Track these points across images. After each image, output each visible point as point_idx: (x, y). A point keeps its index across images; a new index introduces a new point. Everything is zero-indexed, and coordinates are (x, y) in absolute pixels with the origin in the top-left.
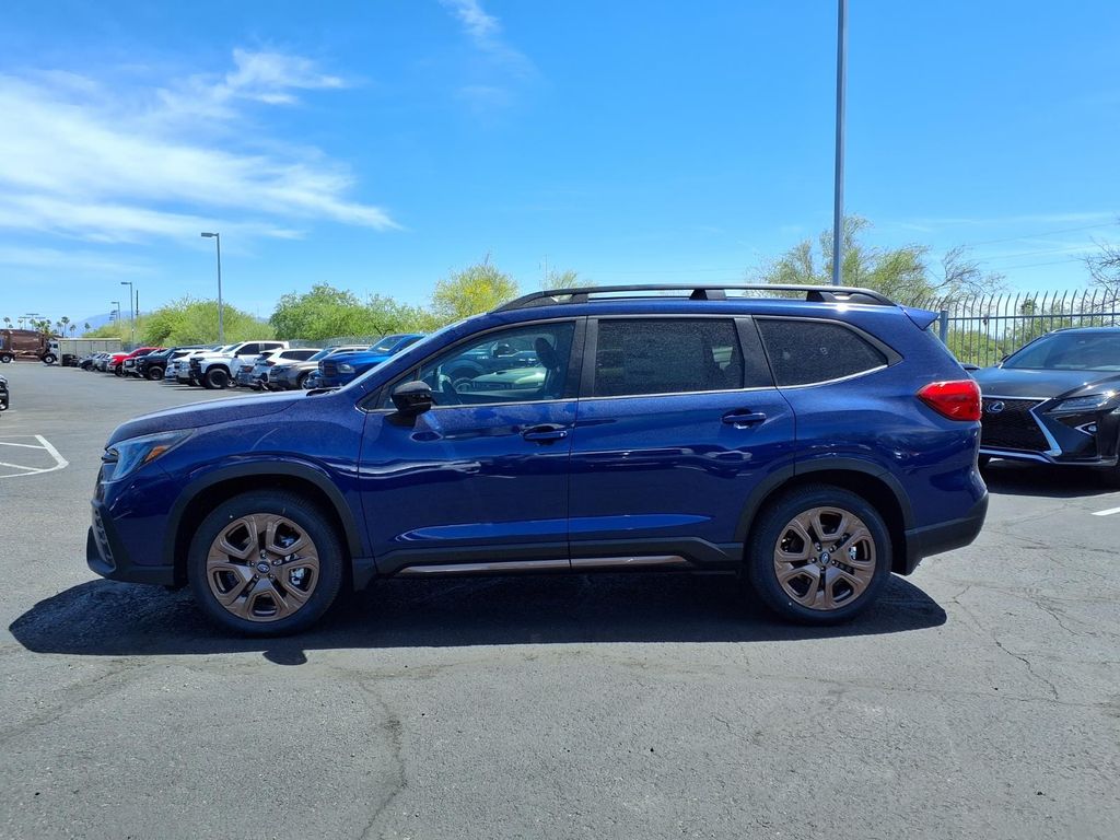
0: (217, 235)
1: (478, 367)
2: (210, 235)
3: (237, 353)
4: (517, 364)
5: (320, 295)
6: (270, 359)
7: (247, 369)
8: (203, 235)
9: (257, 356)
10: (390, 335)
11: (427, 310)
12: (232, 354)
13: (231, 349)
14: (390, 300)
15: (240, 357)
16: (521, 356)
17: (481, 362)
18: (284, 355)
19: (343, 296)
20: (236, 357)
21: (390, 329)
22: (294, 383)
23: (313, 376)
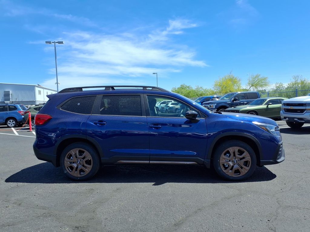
0: (157, 73)
1: (228, 106)
2: (155, 73)
3: (160, 104)
4: (241, 104)
5: (182, 87)
6: (168, 105)
7: (163, 108)
8: (153, 73)
9: (165, 104)
10: (201, 97)
11: (213, 89)
12: (159, 104)
13: (159, 103)
14: (201, 87)
15: (161, 105)
16: (242, 101)
17: (228, 104)
18: (172, 104)
19: (188, 87)
20: (160, 105)
21: (201, 95)
22: (174, 111)
23: (179, 109)
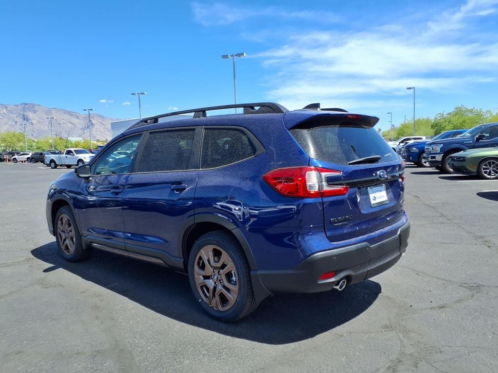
0: (414, 88)
8: (408, 89)
